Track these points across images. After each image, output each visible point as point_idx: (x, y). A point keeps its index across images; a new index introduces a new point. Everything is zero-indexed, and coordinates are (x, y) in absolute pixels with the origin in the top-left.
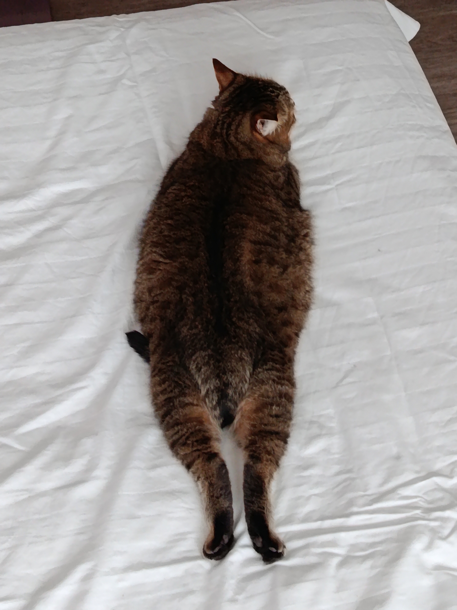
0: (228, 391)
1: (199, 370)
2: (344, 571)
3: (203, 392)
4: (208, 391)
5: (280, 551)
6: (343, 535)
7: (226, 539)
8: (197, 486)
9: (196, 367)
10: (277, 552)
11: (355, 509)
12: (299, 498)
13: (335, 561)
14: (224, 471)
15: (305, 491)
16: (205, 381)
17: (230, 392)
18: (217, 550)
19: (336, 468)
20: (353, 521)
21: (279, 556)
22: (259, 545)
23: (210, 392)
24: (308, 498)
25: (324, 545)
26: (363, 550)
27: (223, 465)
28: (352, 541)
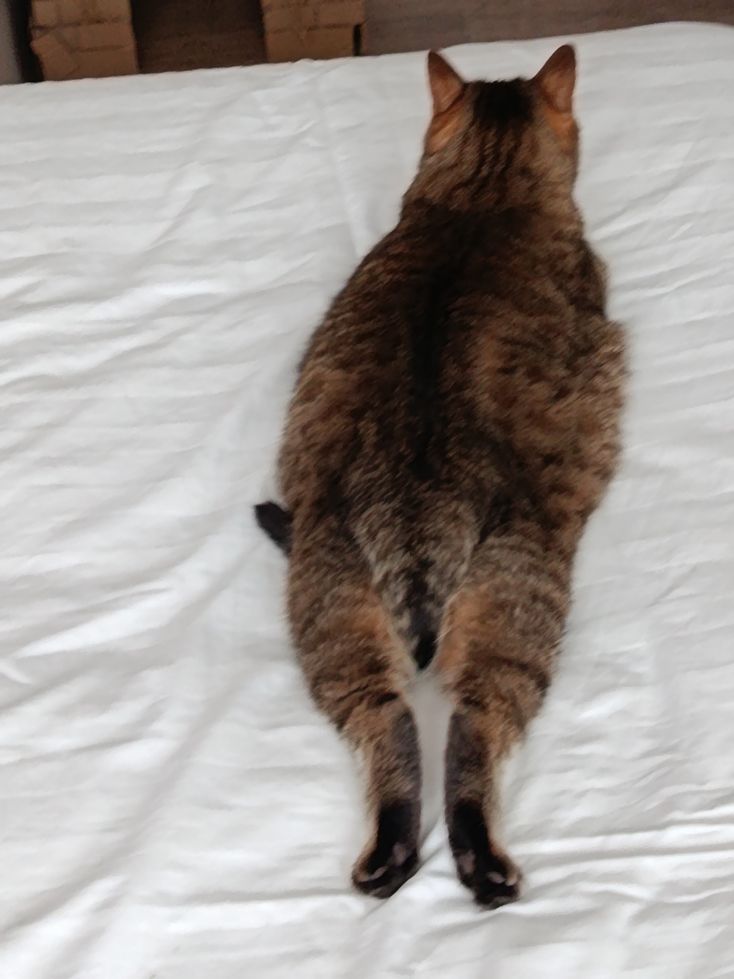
0: (427, 578)
1: (372, 535)
2: (645, 930)
3: (377, 577)
4: (386, 576)
5: (511, 882)
6: (649, 862)
7: (400, 855)
8: (354, 757)
9: (368, 531)
10: (503, 884)
11: (678, 815)
12: (563, 792)
13: (629, 910)
14: (408, 726)
15: (575, 781)
16: (382, 557)
17: (431, 580)
18: (379, 873)
19: (645, 745)
20: (673, 836)
21: (509, 893)
22: (469, 868)
23: (391, 577)
24: (582, 794)
25: (606, 877)
26: (690, 892)
27: (407, 716)
28: (668, 876)
